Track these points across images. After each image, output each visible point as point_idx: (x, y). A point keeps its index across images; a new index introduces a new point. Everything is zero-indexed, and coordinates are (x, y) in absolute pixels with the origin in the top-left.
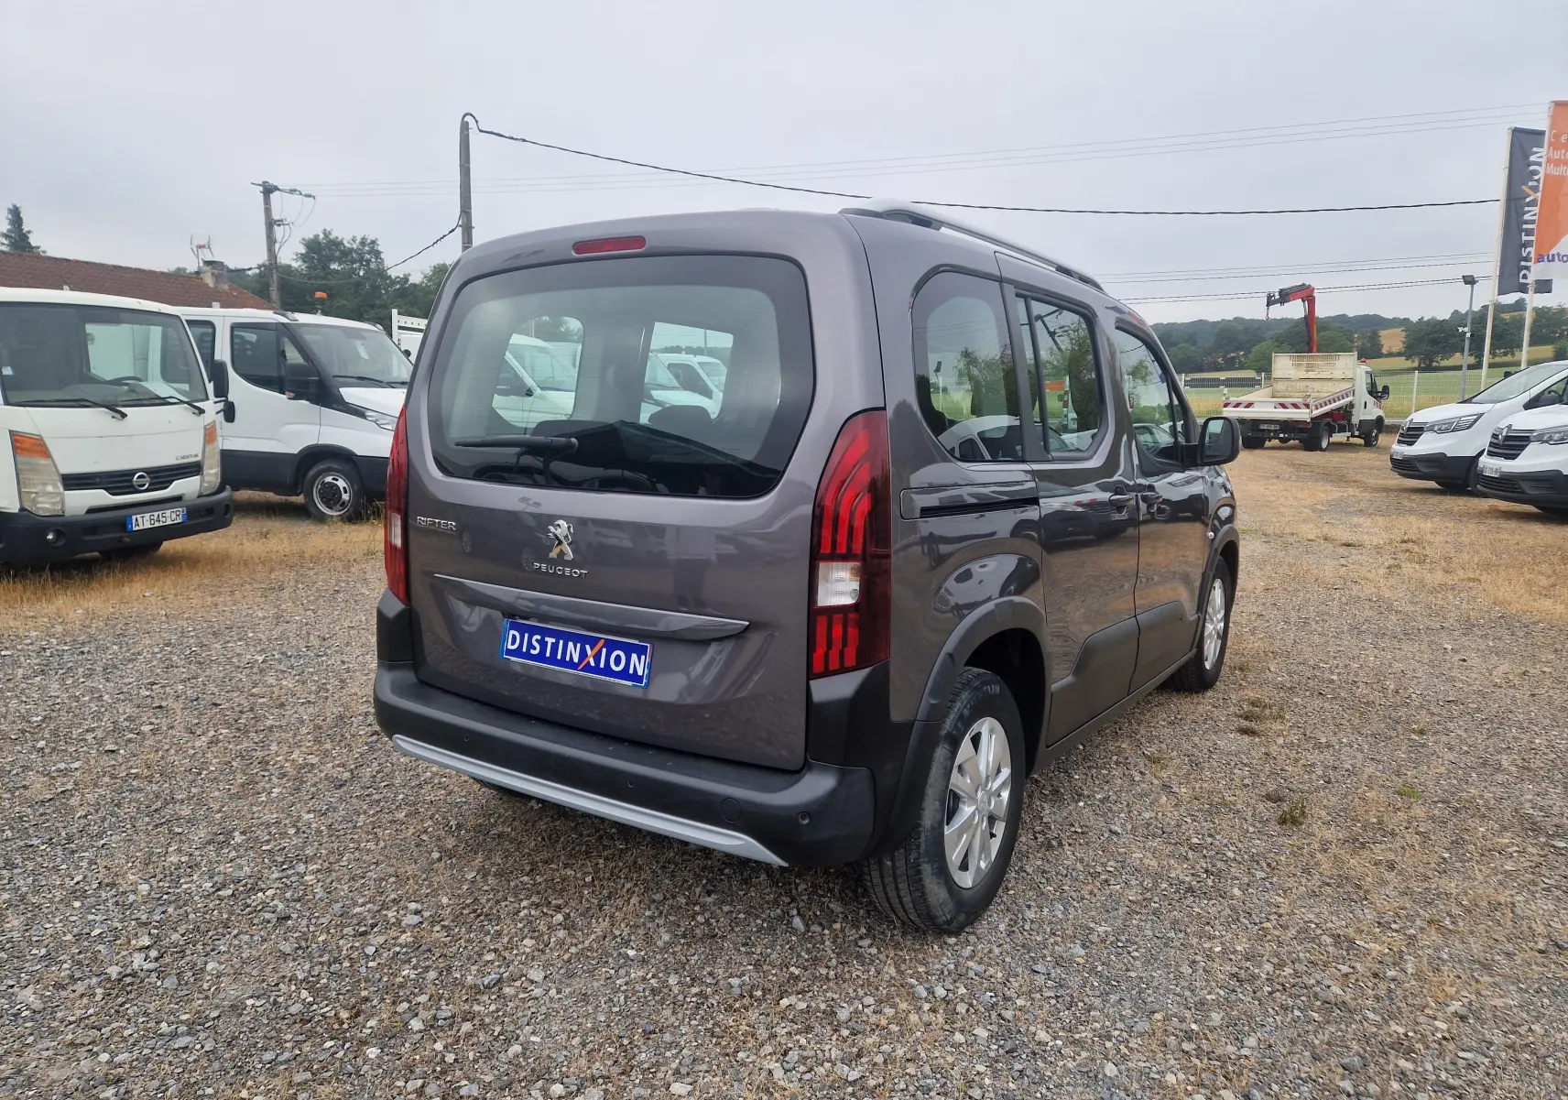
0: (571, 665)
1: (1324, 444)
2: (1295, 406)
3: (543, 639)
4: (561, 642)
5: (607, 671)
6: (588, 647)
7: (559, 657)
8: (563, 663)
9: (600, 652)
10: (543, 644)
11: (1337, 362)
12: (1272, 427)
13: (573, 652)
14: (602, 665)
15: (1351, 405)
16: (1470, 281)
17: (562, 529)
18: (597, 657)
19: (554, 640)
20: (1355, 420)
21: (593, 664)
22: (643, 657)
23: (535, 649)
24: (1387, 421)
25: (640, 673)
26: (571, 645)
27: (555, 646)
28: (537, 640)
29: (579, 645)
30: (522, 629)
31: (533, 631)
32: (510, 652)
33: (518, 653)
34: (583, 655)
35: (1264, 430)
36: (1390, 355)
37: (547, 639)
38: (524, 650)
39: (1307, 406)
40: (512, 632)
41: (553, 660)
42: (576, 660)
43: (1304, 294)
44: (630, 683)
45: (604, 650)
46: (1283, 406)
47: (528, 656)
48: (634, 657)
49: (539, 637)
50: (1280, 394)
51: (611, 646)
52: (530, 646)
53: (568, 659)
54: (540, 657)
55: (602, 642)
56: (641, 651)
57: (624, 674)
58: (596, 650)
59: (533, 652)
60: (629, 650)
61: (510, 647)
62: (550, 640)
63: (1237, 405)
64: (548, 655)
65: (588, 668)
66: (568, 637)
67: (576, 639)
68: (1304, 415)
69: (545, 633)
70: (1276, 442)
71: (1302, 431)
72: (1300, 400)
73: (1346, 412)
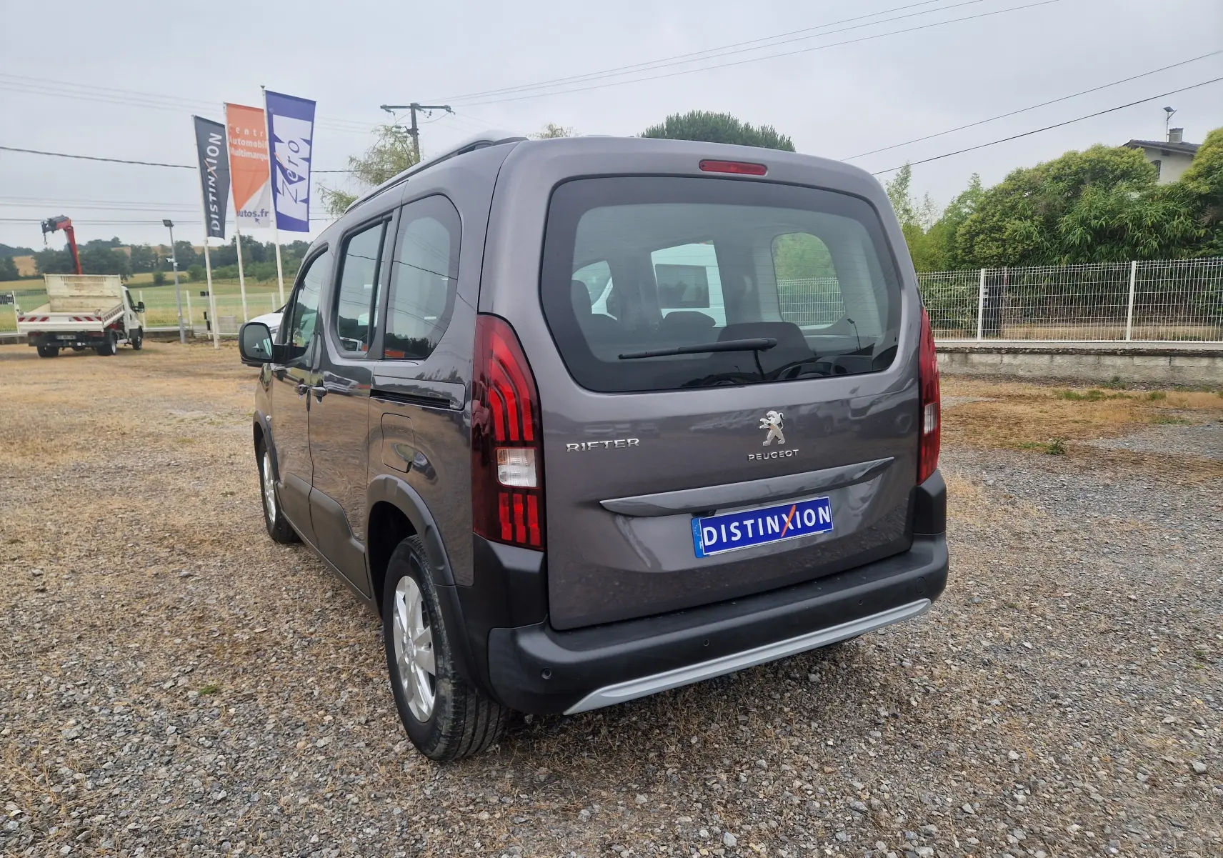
0: (775, 535)
1: (114, 349)
2: (89, 319)
3: (741, 523)
4: (760, 520)
5: (805, 529)
6: (784, 516)
7: (762, 533)
8: (767, 537)
9: (795, 515)
10: (743, 528)
11: (105, 283)
12: (69, 337)
13: (773, 524)
14: (799, 526)
15: (122, 318)
16: (168, 224)
17: (775, 418)
18: (794, 521)
19: (752, 521)
20: (127, 330)
21: (792, 528)
22: (827, 508)
23: (735, 535)
24: (145, 329)
25: (828, 521)
26: (769, 519)
27: (755, 526)
28: (735, 527)
29: (776, 517)
30: (716, 524)
31: (728, 521)
32: (708, 549)
33: (719, 545)
34: (782, 523)
35: (62, 340)
36: (27, 278)
37: (745, 523)
38: (725, 540)
39: (99, 319)
40: (706, 530)
41: (757, 538)
42: (777, 530)
43: (65, 224)
44: (821, 532)
45: (798, 513)
46: (77, 319)
47: (731, 544)
48: (820, 510)
49: (737, 524)
50: (58, 309)
51: (801, 508)
52: (730, 534)
53: (770, 532)
54: (745, 540)
55: (794, 507)
56: (823, 503)
57: (818, 526)
58: (791, 515)
59: (734, 539)
60: (814, 506)
61: (708, 543)
62: (749, 523)
63: (33, 319)
64: (750, 535)
65: (789, 533)
66: (763, 514)
67: (771, 513)
68: (97, 326)
69: (740, 518)
70: (69, 350)
71: (95, 339)
72: (92, 314)
73: (119, 324)
